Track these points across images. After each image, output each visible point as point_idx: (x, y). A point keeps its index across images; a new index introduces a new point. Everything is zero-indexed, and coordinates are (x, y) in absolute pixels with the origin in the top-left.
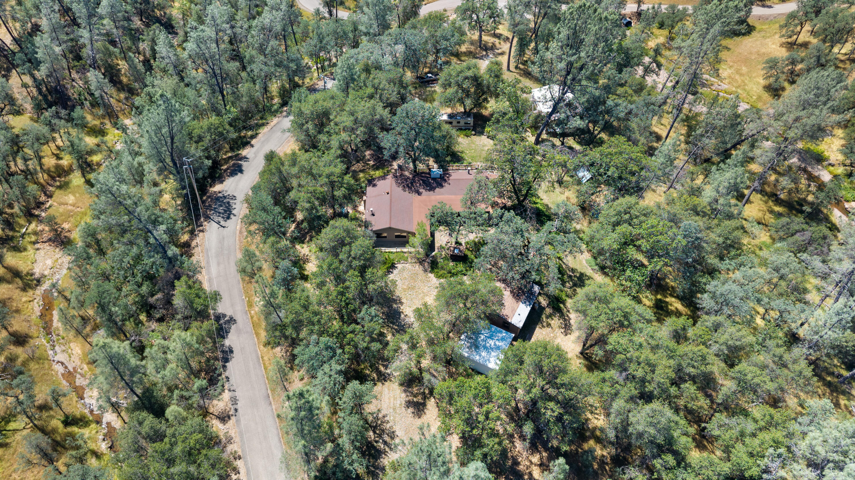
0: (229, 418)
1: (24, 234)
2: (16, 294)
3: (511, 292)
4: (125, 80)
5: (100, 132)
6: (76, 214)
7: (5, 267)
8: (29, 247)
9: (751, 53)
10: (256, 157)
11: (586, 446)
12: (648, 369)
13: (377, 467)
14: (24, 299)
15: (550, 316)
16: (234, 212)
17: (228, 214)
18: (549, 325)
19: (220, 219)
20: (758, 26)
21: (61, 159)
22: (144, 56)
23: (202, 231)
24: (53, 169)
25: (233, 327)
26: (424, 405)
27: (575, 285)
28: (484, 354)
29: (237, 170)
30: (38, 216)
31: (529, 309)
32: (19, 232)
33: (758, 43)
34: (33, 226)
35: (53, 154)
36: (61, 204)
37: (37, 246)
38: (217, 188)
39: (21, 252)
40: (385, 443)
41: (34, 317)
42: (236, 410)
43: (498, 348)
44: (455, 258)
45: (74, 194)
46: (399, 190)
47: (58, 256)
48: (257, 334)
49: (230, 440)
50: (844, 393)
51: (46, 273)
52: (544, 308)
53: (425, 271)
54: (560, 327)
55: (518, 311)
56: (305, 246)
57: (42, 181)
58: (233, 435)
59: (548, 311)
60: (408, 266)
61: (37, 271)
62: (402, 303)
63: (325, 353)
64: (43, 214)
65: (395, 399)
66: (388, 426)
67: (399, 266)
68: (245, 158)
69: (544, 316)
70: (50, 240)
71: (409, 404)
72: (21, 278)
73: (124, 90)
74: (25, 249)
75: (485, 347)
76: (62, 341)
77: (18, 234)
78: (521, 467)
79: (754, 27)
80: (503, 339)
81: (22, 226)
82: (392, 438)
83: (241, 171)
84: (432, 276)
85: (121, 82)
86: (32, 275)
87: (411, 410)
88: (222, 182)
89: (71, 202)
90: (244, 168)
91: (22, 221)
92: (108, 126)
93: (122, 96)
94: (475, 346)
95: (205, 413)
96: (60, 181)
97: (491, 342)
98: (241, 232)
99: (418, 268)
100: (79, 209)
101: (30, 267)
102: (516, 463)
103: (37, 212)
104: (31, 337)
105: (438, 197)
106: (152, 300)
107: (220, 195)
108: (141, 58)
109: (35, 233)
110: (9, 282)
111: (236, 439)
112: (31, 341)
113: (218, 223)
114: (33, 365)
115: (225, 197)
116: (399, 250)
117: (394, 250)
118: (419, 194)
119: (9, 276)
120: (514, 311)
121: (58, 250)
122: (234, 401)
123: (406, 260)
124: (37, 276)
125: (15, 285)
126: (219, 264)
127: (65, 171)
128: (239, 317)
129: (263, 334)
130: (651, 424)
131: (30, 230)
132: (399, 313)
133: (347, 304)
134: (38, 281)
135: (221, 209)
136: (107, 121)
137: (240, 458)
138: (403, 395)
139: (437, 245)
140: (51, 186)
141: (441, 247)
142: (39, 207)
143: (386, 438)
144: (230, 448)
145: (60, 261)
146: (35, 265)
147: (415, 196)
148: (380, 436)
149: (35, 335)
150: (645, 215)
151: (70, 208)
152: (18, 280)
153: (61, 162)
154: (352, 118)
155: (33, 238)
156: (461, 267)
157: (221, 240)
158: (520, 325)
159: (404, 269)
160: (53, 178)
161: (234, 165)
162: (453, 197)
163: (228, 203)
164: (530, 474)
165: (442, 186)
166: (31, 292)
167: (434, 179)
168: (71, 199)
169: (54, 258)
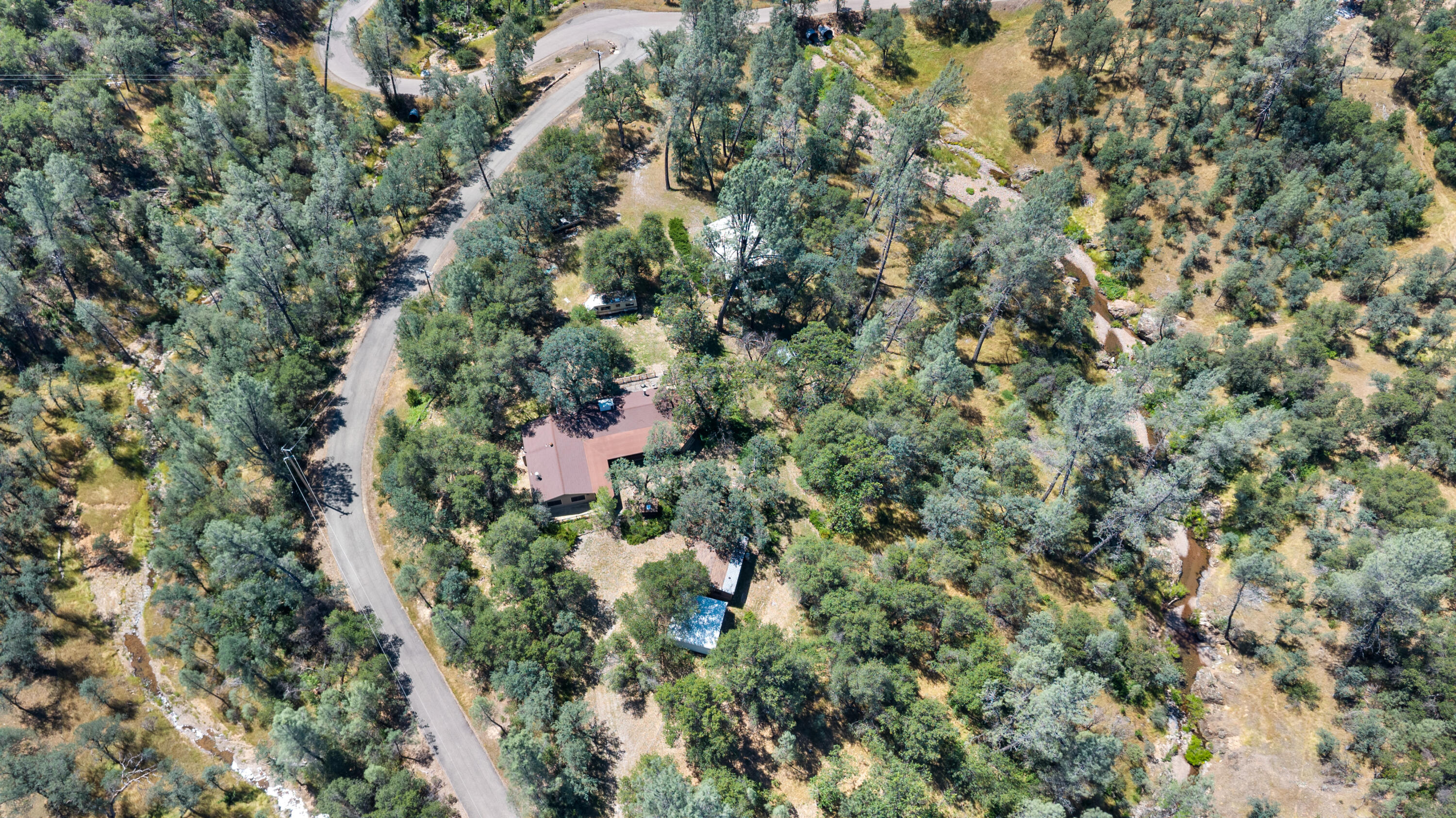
0: (430, 758)
1: (61, 560)
2: (92, 650)
3: (718, 552)
4: (108, 278)
5: (103, 374)
6: (121, 516)
7: (60, 616)
8: (77, 578)
9: (995, 73)
10: (355, 394)
11: (816, 706)
12: (861, 629)
13: (606, 780)
14: (105, 655)
15: (763, 565)
16: (354, 490)
17: (347, 494)
18: (763, 576)
19: (341, 504)
20: (1004, 22)
21: (63, 431)
22: (126, 232)
23: (322, 525)
24: (59, 451)
25: (401, 649)
26: (643, 702)
27: (787, 516)
28: (698, 634)
29: (335, 422)
30: (67, 529)
31: (739, 567)
32: (52, 559)
33: (1004, 52)
34: (67, 545)
35: (48, 425)
36: (93, 503)
37: (87, 574)
38: (317, 456)
39: (69, 588)
40: (610, 752)
41: (127, 676)
42: (436, 748)
43: (712, 624)
44: (648, 515)
45: (105, 483)
46: (563, 437)
47: (122, 583)
48: (433, 652)
49: (439, 784)
50: (1084, 574)
51: (117, 610)
52: (756, 557)
53: (616, 538)
54: (776, 575)
55: (728, 575)
56: (463, 530)
57: (51, 473)
58: (440, 777)
59: (761, 558)
60: (594, 535)
61: (104, 610)
62: (596, 587)
63: (527, 679)
64: (74, 524)
65: (611, 702)
66: (609, 733)
67: (583, 538)
68: (340, 400)
69: (757, 567)
70: (101, 562)
71: (627, 706)
72: (86, 625)
73: (113, 296)
74: (73, 583)
75: (698, 626)
76: (177, 699)
77: (54, 563)
78: (754, 746)
79: (998, 23)
80: (716, 612)
81: (54, 550)
82: (617, 746)
83: (342, 423)
84: (624, 542)
85: (104, 284)
86: (99, 617)
87: (631, 711)
88: (321, 445)
89: (106, 498)
90: (344, 417)
91: (50, 542)
92: (109, 360)
93: (114, 305)
94: (688, 627)
95: (401, 758)
96: (76, 467)
97: (704, 619)
98: (371, 517)
99: (607, 536)
100: (122, 507)
101: (91, 608)
102: (748, 742)
103: (63, 523)
104: (137, 704)
105: (614, 436)
106: (293, 637)
107: (326, 466)
108: (123, 237)
109: (77, 555)
110: (75, 636)
111: (447, 780)
112: (140, 709)
113: (339, 510)
114: (155, 740)
115: (335, 468)
116: (579, 516)
117: (573, 517)
118: (590, 436)
119: (70, 627)
120: (723, 574)
121: (118, 574)
122: (431, 738)
123: (590, 528)
124: (105, 617)
125: (85, 639)
126: (357, 569)
127: (76, 449)
128: (403, 635)
129: (442, 653)
130: (869, 686)
131: (66, 553)
132: (596, 601)
133: (539, 617)
134: (111, 624)
135: (335, 487)
136: (105, 353)
137: (455, 800)
138: (619, 696)
139: (624, 499)
140: (67, 476)
141: (629, 502)
142: (62, 514)
143: (612, 748)
144: (441, 793)
145: (128, 590)
146: (95, 602)
147: (585, 440)
148: (603, 746)
149: (141, 700)
150: (851, 431)
151: (109, 507)
152: (84, 630)
153: (65, 436)
154: (490, 365)
155: (76, 565)
156: (657, 525)
157: (350, 534)
158: (732, 591)
159: (590, 541)
160: (64, 464)
161: (329, 413)
162: (632, 432)
163: (342, 477)
164: (764, 750)
165: (615, 422)
166: (108, 644)
167: (604, 413)
168: (105, 493)
169: (120, 587)
